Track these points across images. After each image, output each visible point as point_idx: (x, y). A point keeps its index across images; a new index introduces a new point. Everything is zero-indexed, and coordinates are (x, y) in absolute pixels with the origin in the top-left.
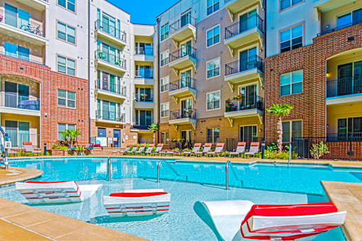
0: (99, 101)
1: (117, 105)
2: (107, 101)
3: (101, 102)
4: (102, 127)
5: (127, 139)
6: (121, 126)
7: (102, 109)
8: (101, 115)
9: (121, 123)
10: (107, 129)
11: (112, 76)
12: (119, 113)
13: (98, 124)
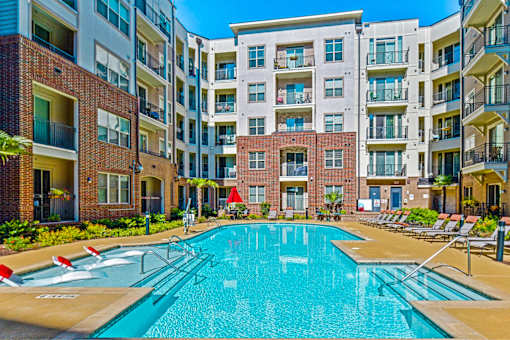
0: (371, 153)
1: (396, 154)
2: (381, 151)
3: (375, 154)
4: (374, 185)
5: (412, 198)
6: (402, 182)
7: (375, 163)
8: (375, 170)
9: (402, 178)
10: (382, 187)
11: (391, 117)
12: (400, 165)
13: (369, 182)
